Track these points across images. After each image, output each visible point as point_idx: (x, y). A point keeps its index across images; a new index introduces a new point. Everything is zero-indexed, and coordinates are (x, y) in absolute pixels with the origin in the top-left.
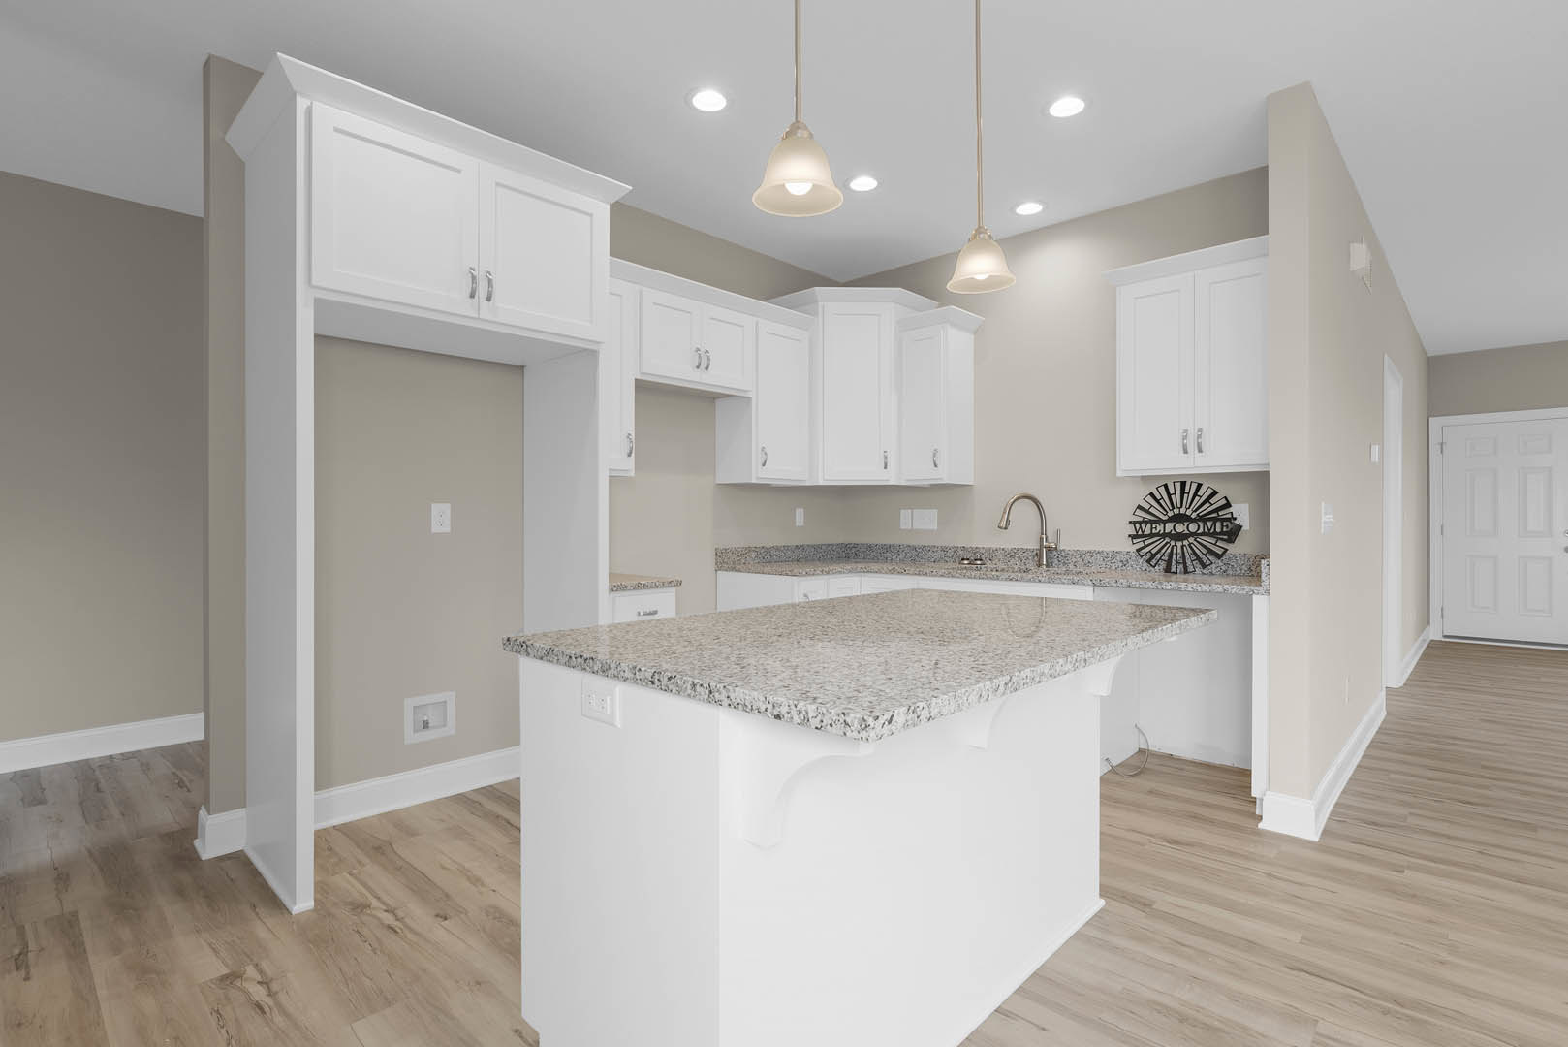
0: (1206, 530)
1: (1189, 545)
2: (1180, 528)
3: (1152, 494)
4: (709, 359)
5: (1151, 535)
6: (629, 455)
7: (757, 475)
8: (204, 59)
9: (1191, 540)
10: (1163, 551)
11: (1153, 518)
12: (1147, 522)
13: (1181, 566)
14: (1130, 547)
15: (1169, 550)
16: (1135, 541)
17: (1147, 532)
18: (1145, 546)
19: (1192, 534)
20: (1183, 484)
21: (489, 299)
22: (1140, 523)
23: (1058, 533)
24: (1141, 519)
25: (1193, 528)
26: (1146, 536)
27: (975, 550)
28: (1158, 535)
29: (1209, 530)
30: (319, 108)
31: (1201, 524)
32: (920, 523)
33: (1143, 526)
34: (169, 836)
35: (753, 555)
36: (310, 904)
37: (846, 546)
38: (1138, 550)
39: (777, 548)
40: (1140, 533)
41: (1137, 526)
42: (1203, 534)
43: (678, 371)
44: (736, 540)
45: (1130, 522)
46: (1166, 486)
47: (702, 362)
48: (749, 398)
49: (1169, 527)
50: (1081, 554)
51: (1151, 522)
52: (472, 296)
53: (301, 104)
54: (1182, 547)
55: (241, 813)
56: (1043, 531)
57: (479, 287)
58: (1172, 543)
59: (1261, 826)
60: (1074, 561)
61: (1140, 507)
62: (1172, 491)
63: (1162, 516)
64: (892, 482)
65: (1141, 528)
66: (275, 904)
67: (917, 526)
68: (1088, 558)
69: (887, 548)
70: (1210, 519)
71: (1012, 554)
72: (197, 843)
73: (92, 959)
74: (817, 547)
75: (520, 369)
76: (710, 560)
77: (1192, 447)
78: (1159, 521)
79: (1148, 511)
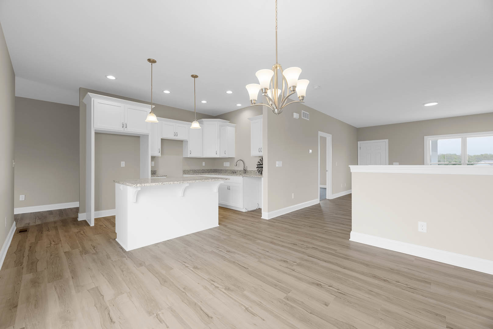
3: (260, 160)
4: (177, 134)
5: (259, 167)
6: (159, 152)
7: (189, 156)
8: (79, 88)
10: (261, 170)
14: (256, 169)
18: (258, 169)
21: (126, 128)
22: (258, 165)
23: (246, 167)
27: (235, 170)
30: (95, 100)
32: (227, 165)
34: (73, 218)
35: (192, 171)
36: (93, 225)
37: (215, 170)
39: (198, 170)
43: (171, 136)
44: (187, 168)
47: (176, 134)
48: (188, 141)
50: (250, 171)
51: (260, 165)
52: (123, 127)
53: (92, 99)
55: (85, 214)
56: (244, 167)
57: (124, 126)
59: (262, 218)
64: (227, 157)
66: (88, 225)
67: (227, 166)
69: (221, 170)
71: (240, 171)
72: (78, 219)
73: (59, 230)
74: (208, 170)
75: (139, 137)
76: (182, 172)
77: (260, 152)
79: (259, 163)
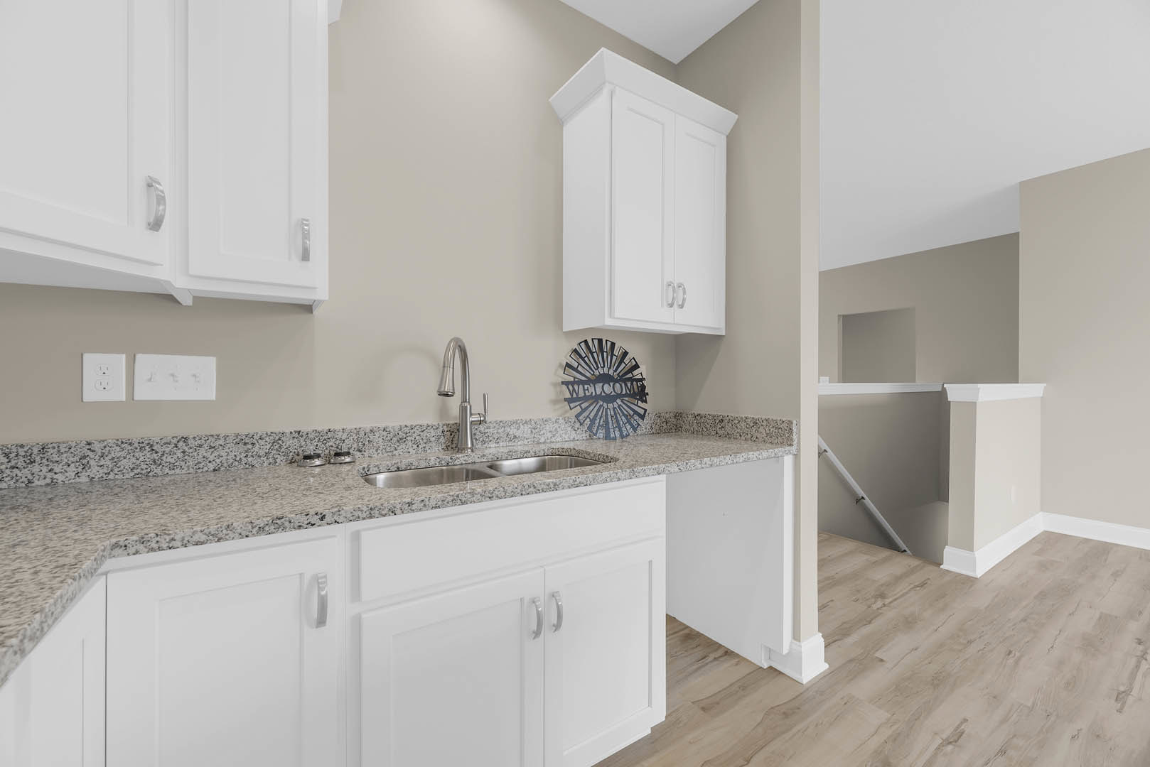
0: (628, 391)
1: (619, 406)
2: (608, 389)
3: (575, 351)
5: (586, 398)
9: (619, 401)
10: (600, 413)
11: (583, 378)
12: (578, 383)
13: (617, 429)
14: (569, 413)
15: (604, 413)
16: (572, 405)
17: (581, 394)
18: (583, 411)
19: (618, 396)
20: (601, 340)
22: (572, 383)
24: (572, 379)
25: (617, 388)
26: (581, 399)
28: (591, 397)
29: (630, 391)
31: (622, 384)
33: (576, 387)
38: (577, 416)
40: (575, 395)
41: (570, 387)
45: (563, 383)
46: (586, 342)
49: (599, 389)
51: (583, 382)
54: (614, 408)
58: (605, 406)
61: (566, 365)
62: (592, 347)
63: (590, 376)
65: (574, 389)
70: (629, 379)
78: (589, 381)
79: (576, 370)
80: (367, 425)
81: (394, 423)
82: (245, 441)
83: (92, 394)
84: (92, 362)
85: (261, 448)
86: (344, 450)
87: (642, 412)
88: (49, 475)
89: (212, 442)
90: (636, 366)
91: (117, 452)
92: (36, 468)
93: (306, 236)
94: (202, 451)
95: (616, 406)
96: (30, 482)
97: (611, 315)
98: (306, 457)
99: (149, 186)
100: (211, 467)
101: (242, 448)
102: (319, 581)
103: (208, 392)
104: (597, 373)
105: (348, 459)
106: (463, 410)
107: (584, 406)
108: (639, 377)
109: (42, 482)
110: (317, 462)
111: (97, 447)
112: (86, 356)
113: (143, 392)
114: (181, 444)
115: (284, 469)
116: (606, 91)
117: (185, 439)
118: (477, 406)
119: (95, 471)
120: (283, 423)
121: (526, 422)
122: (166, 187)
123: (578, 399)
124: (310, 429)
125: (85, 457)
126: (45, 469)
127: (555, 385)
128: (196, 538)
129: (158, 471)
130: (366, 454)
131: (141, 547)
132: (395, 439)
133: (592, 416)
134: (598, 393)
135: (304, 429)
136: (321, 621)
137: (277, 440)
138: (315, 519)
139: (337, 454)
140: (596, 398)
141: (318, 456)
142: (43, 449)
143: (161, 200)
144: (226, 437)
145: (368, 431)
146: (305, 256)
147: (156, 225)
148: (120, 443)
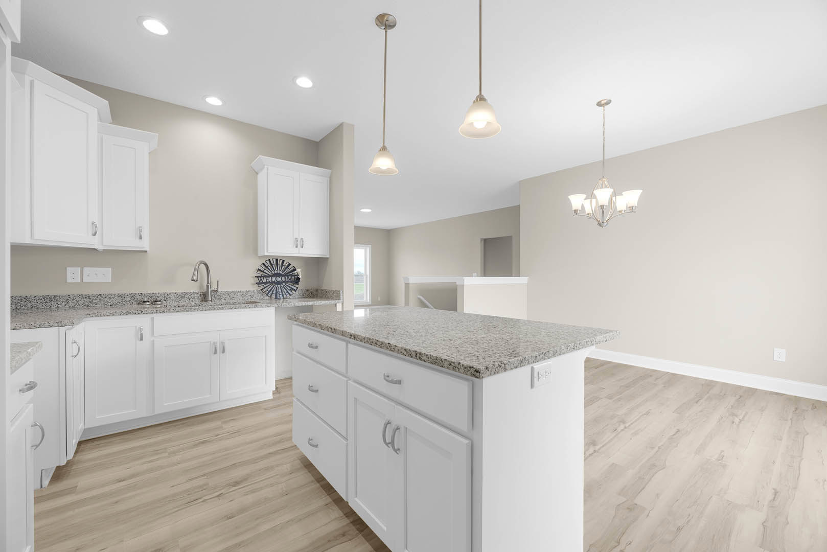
2: (279, 279)
3: (263, 264)
5: (267, 283)
9: (284, 284)
10: (273, 289)
11: (266, 275)
12: (263, 277)
13: (281, 296)
15: (275, 289)
16: (259, 285)
17: (265, 281)
18: (265, 288)
19: (284, 282)
20: (277, 260)
22: (261, 277)
24: (260, 275)
25: (283, 279)
26: (264, 283)
28: (269, 282)
29: (290, 280)
31: (286, 277)
32: (91, 277)
33: (262, 278)
38: (262, 290)
40: (261, 282)
41: (259, 278)
42: (288, 282)
45: (256, 277)
46: (269, 260)
49: (274, 279)
50: (228, 293)
51: (266, 277)
54: (281, 287)
56: (208, 282)
58: (276, 286)
60: (224, 297)
61: (259, 270)
62: (272, 263)
63: (270, 274)
67: (89, 280)
68: (232, 295)
70: (290, 275)
77: (299, 246)
78: (269, 276)
79: (263, 272)
80: (168, 292)
81: (179, 291)
82: (120, 296)
83: (69, 280)
84: (70, 270)
85: (127, 298)
86: (159, 299)
87: (295, 288)
88: (57, 305)
89: (110, 296)
90: (295, 270)
91: (78, 299)
92: (53, 303)
93: (140, 231)
94: (106, 299)
95: (282, 285)
96: (51, 307)
97: (267, 251)
98: (144, 302)
99: (93, 224)
100: (109, 304)
101: (120, 298)
102: (141, 329)
103: (109, 279)
104: (273, 273)
105: (159, 303)
106: (208, 286)
107: (265, 286)
108: (296, 274)
109: (54, 307)
110: (148, 303)
111: (71, 297)
112: (67, 268)
113: (86, 279)
114: (99, 296)
115: (135, 306)
116: (265, 169)
117: (100, 295)
118: (214, 286)
119: (71, 303)
120: (136, 290)
121: (238, 292)
122: (97, 223)
123: (262, 283)
124: (145, 292)
125: (67, 300)
126: (55, 303)
127: (253, 277)
128: (107, 314)
129: (91, 305)
130: (168, 302)
131: (94, 315)
132: (180, 297)
133: (269, 290)
134: (273, 281)
135: (143, 293)
136: (141, 339)
137: (133, 296)
138: (140, 312)
139: (156, 301)
140: (272, 283)
141: (148, 302)
142: (55, 297)
143: (96, 227)
144: (115, 295)
145: (168, 293)
146: (141, 238)
147: (95, 234)
148: (79, 296)
